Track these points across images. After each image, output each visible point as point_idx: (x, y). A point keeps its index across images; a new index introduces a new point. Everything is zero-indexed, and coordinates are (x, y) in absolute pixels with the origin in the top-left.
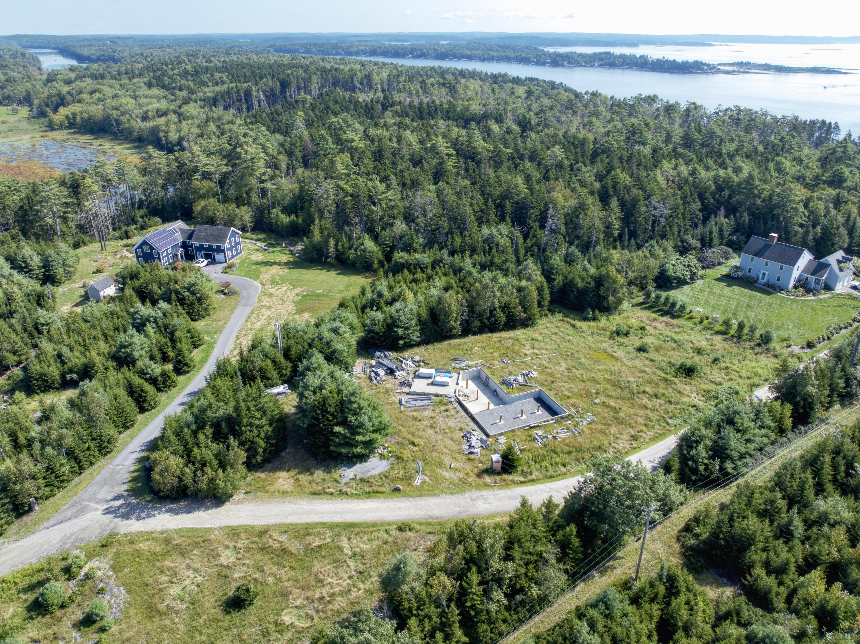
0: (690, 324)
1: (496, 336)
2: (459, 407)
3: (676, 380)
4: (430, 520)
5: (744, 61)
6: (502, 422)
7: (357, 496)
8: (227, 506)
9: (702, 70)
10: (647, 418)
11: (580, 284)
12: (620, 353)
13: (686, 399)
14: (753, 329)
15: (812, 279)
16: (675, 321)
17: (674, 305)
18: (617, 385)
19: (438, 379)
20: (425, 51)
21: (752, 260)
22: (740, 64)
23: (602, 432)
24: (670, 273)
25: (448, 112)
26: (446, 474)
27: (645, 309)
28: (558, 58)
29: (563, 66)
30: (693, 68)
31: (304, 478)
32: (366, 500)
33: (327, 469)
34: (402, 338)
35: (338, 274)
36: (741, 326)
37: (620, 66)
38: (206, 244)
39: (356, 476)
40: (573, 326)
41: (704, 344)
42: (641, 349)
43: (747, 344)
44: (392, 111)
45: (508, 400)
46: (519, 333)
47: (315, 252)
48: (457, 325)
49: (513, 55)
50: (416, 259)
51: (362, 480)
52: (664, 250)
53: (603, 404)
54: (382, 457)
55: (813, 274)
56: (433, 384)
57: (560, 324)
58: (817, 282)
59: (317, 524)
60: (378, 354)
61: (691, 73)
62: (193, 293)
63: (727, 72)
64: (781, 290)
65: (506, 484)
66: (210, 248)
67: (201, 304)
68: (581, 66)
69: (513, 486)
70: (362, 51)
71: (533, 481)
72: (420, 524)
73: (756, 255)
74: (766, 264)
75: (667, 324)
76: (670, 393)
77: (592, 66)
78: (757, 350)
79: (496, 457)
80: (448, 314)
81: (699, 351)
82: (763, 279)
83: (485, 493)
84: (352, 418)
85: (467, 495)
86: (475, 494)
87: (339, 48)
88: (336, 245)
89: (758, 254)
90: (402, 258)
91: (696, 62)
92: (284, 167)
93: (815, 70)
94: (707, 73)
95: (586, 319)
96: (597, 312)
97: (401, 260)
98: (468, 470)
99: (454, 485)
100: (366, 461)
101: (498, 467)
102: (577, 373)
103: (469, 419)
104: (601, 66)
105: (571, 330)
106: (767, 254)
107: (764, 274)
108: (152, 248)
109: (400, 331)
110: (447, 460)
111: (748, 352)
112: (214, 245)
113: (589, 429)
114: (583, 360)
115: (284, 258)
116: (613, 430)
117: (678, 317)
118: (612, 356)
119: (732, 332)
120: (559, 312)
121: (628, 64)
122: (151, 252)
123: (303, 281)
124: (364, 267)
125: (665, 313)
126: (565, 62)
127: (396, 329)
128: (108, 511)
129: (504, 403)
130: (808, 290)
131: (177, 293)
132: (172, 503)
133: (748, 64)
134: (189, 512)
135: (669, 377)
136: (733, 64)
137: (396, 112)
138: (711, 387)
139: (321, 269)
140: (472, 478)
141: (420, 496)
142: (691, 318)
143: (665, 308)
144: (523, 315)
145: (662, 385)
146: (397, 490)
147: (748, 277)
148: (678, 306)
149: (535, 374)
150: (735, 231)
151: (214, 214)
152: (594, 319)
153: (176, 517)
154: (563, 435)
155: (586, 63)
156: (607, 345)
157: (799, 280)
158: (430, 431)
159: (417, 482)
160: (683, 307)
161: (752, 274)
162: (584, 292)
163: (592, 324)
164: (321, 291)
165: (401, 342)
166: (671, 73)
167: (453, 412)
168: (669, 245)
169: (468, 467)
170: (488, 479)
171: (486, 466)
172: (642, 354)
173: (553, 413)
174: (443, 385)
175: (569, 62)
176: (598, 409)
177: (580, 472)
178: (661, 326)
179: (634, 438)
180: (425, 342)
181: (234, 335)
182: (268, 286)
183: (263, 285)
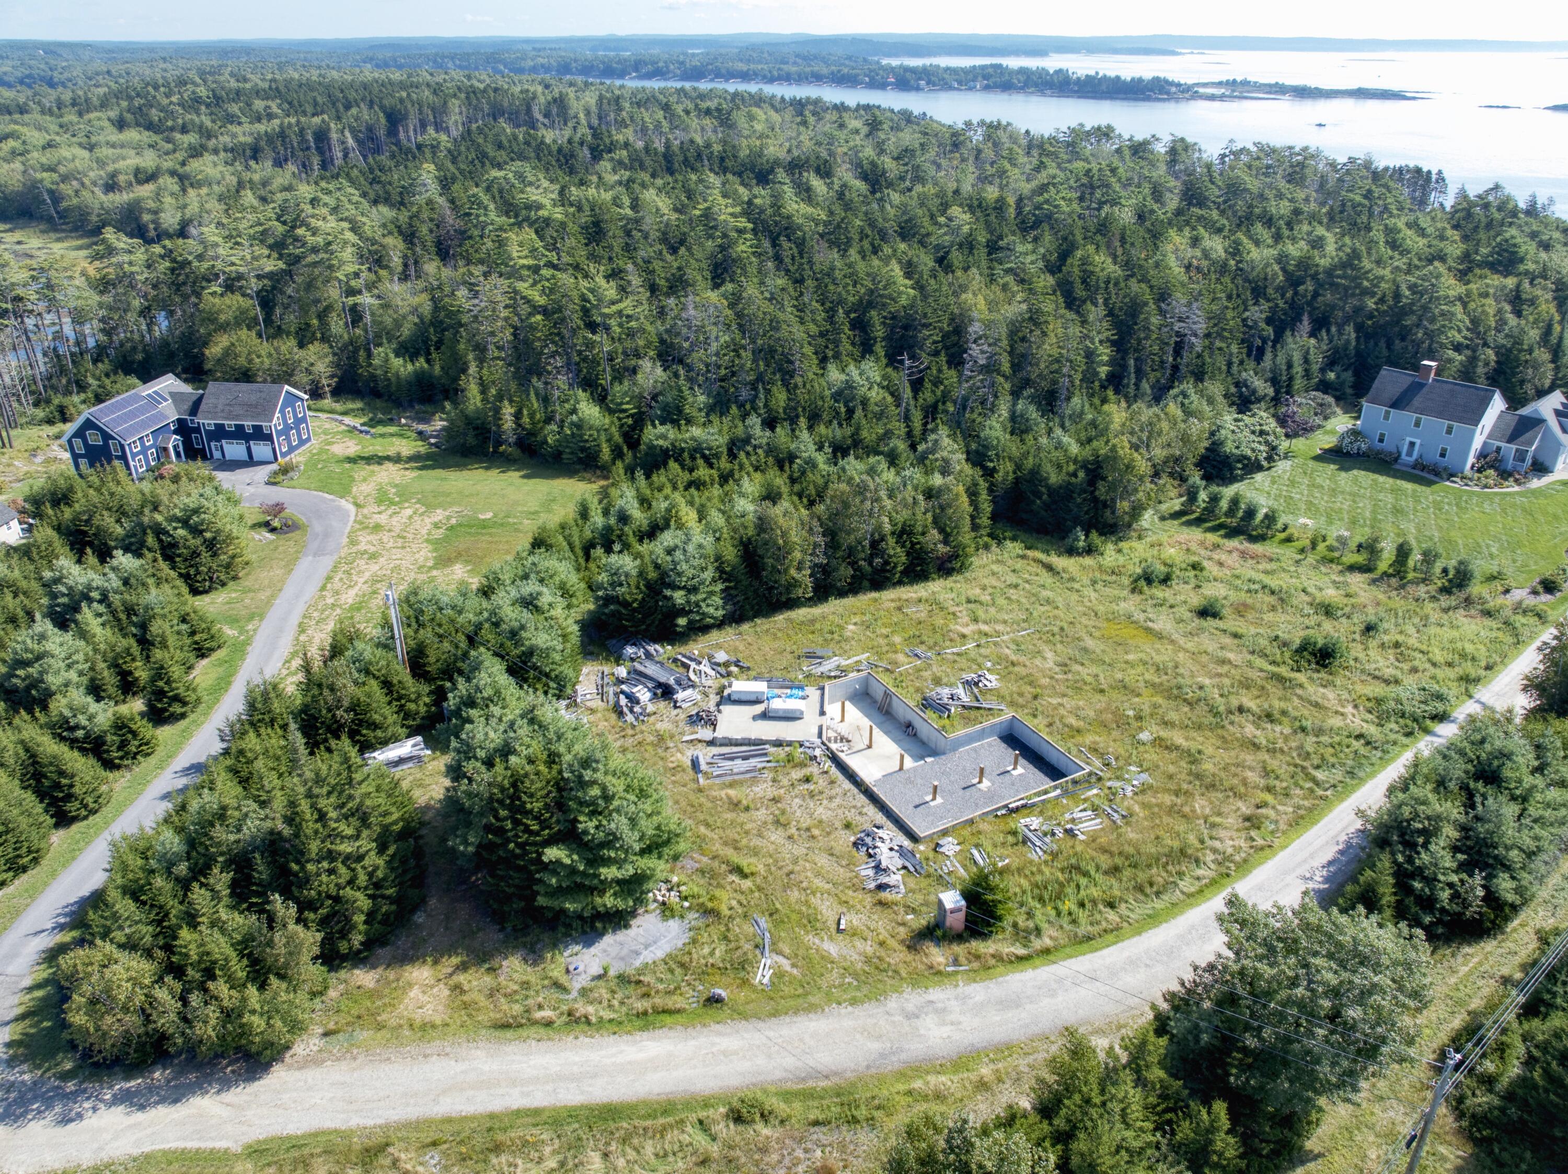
0: (1288, 553)
1: (889, 596)
2: (834, 771)
3: (1301, 677)
4: (811, 1084)
5: (1239, 79)
6: (939, 800)
7: (615, 1026)
8: (278, 1076)
9: (1168, 93)
10: (1266, 772)
11: (1054, 478)
12: (1163, 622)
13: (1336, 722)
14: (1429, 557)
15: (1509, 449)
16: (1258, 548)
17: (1250, 513)
18: (1175, 694)
19: (778, 704)
20: (661, 64)
21: (1386, 417)
22: (1232, 84)
23: (1171, 810)
24: (1229, 448)
25: (722, 159)
26: (832, 948)
27: (1189, 523)
28: (908, 75)
29: (918, 89)
30: (1152, 90)
31: (475, 980)
32: (638, 1036)
33: (534, 955)
34: (682, 612)
35: (523, 477)
36: (1403, 552)
37: (1022, 88)
38: (230, 424)
39: (606, 970)
40: (1049, 568)
41: (1331, 594)
42: (1206, 612)
43: (1422, 591)
44: (612, 159)
45: (942, 743)
46: (936, 587)
47: (471, 433)
48: (805, 578)
49: (825, 71)
50: (693, 439)
51: (623, 979)
52: (1211, 401)
53: (1158, 742)
54: (666, 910)
55: (1510, 441)
56: (765, 716)
57: (1020, 564)
58: (1521, 456)
59: (518, 1113)
60: (630, 650)
61: (1148, 99)
62: (196, 531)
63: (1212, 98)
64: (1451, 475)
65: (984, 967)
66: (241, 432)
67: (215, 555)
68: (951, 88)
69: (1001, 969)
70: (543, 66)
71: (1047, 951)
72: (787, 1096)
73: (1395, 405)
74: (1417, 424)
75: (1243, 555)
76: (1294, 706)
77: (970, 89)
78: (1445, 601)
79: (951, 899)
80: (783, 552)
81: (1328, 610)
82: (1410, 454)
83: (938, 994)
84: (587, 824)
85: (893, 1003)
86: (912, 999)
87: (500, 61)
88: (518, 416)
89: (1397, 404)
90: (664, 437)
91: (1156, 80)
92: (396, 261)
93: (1361, 94)
94: (1177, 100)
95: (1071, 551)
96: (1094, 535)
97: (661, 442)
98: (884, 935)
99: (855, 975)
100: (627, 926)
101: (956, 921)
102: (1085, 672)
103: (862, 799)
104: (987, 88)
105: (1045, 577)
106: (1417, 401)
107: (1412, 444)
108: (106, 436)
109: (679, 597)
110: (827, 910)
111: (1429, 607)
112: (248, 424)
113: (1144, 805)
114: (1090, 643)
115: (407, 447)
116: (1200, 805)
117: (1262, 538)
118: (1148, 630)
119: (1384, 564)
120: (1014, 539)
121: (1036, 85)
122: (106, 445)
123: (449, 494)
124: (581, 461)
125: (1232, 533)
126: (922, 83)
127: (668, 593)
129: (934, 753)
130: (1505, 474)
131: (159, 531)
132: (128, 1078)
133: (1245, 83)
134: (176, 1101)
135: (1284, 671)
136: (1220, 84)
137: (620, 163)
138: (1378, 689)
139: (487, 468)
140: (899, 956)
141: (775, 1014)
142: (1289, 540)
143: (1233, 522)
144: (942, 549)
145: (1274, 689)
146: (714, 1001)
147: (1379, 453)
148: (1260, 516)
149: (992, 681)
150: (1331, 363)
151: (250, 361)
152: (1090, 550)
153: (140, 1116)
154: (1088, 825)
155: (960, 83)
156: (1130, 605)
157: (1482, 455)
158: (776, 836)
159: (763, 973)
160: (1270, 518)
161: (1388, 446)
162: (1063, 494)
163: (1088, 561)
164: (489, 515)
165: (682, 621)
166: (1112, 99)
167: (822, 782)
168: (1215, 388)
169: (881, 924)
170: (937, 955)
171: (918, 922)
172: (1210, 623)
173: (1053, 771)
174: (790, 717)
175: (928, 83)
176: (1152, 756)
177: (1153, 920)
178: (1232, 560)
179: (1252, 822)
180: (735, 618)
181: (294, 622)
182: (369, 509)
183: (359, 507)
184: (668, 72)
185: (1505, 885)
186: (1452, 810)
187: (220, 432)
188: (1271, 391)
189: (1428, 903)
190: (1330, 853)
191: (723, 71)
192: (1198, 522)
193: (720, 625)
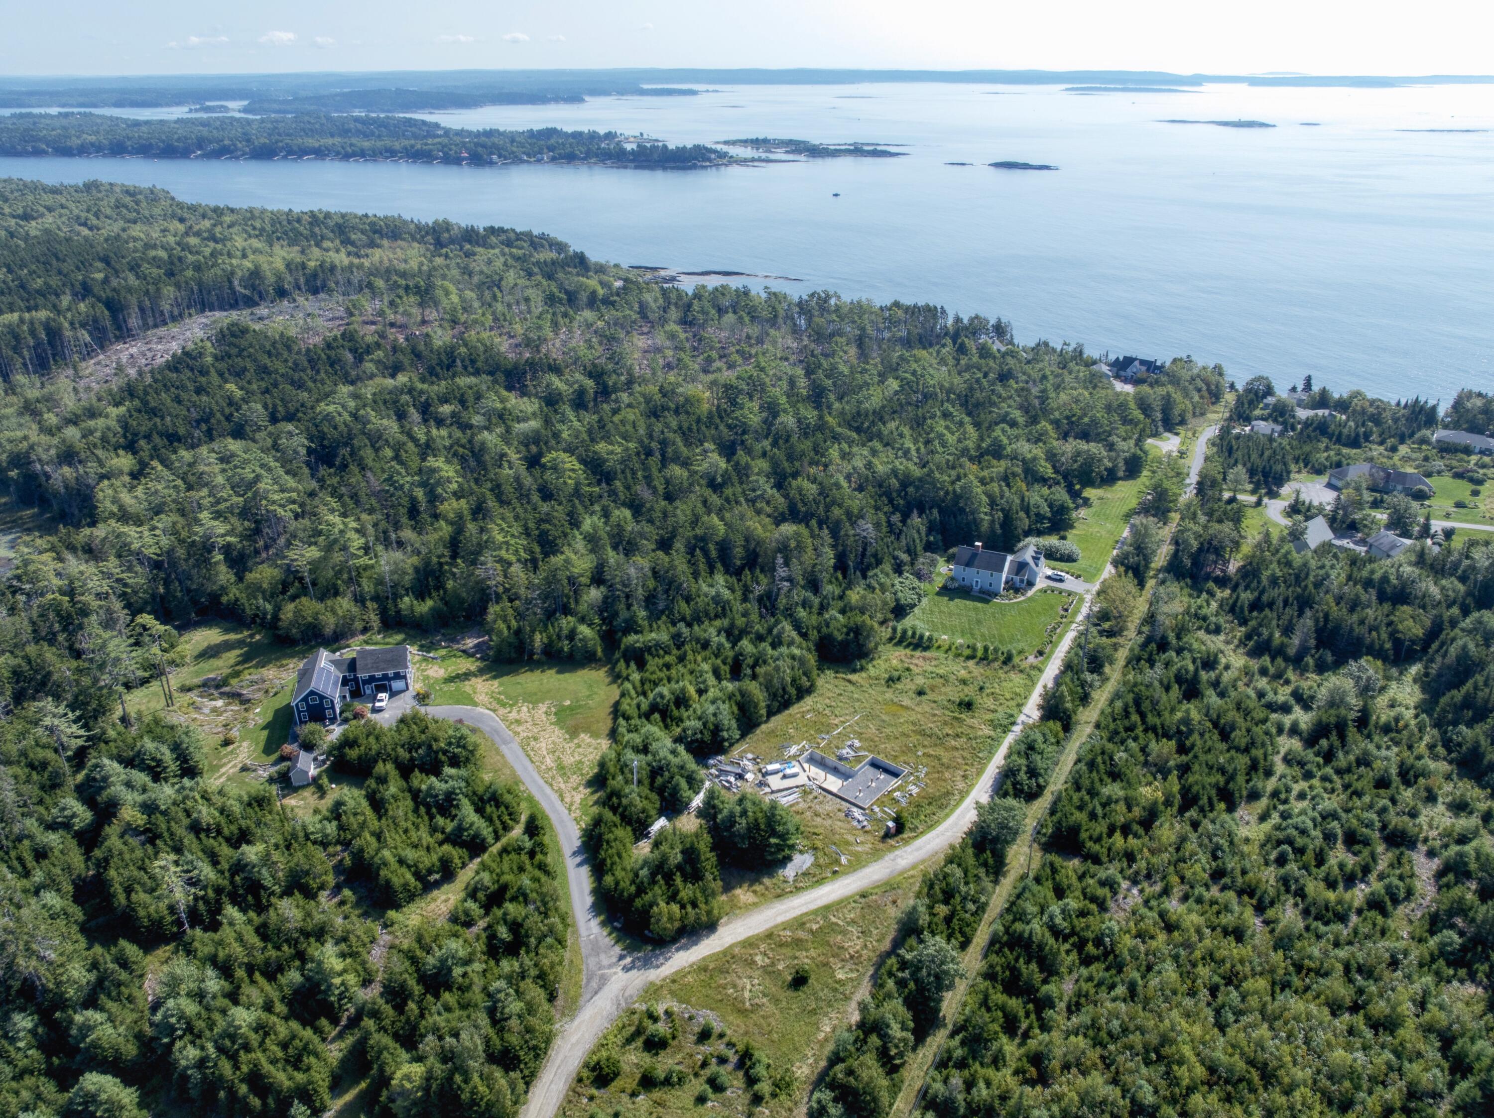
0: (941, 654)
1: (794, 710)
2: (823, 792)
3: (963, 716)
4: (876, 884)
6: (862, 794)
7: (812, 887)
8: (721, 930)
9: (709, 160)
10: (964, 758)
11: (840, 637)
12: (906, 702)
13: (980, 733)
14: (996, 650)
15: (1017, 579)
16: (927, 654)
17: (921, 637)
18: (922, 733)
19: (788, 771)
21: (965, 570)
22: (756, 143)
23: (939, 779)
24: (903, 602)
25: (473, 362)
26: (859, 849)
27: (896, 645)
28: (480, 150)
29: (491, 163)
30: (696, 159)
31: (758, 888)
32: (820, 887)
33: (771, 875)
35: (558, 673)
36: (986, 649)
37: (584, 159)
38: (378, 674)
39: (797, 873)
40: (849, 681)
41: (963, 673)
42: (921, 693)
43: (996, 665)
45: (852, 772)
46: (808, 702)
47: (512, 650)
48: (763, 712)
49: (397, 146)
50: (653, 639)
51: (804, 874)
52: (887, 575)
53: (925, 755)
54: (801, 852)
55: (1017, 575)
56: (785, 777)
57: (837, 682)
58: (1022, 581)
59: (801, 915)
60: (711, 762)
61: (694, 167)
63: (743, 162)
64: (994, 596)
65: (906, 842)
66: (385, 677)
68: (522, 161)
69: (911, 841)
71: (922, 833)
72: (873, 888)
73: (965, 564)
74: (977, 573)
75: (924, 658)
76: (965, 729)
77: (539, 161)
78: (1006, 668)
79: (891, 824)
81: (964, 682)
82: (977, 588)
83: (897, 853)
84: (780, 829)
85: (887, 858)
86: (891, 856)
87: (40, 140)
88: (542, 638)
89: (968, 564)
91: (697, 148)
93: (857, 151)
94: (717, 166)
95: (854, 671)
96: (862, 661)
98: (872, 841)
99: (870, 854)
100: (792, 860)
101: (893, 831)
102: (888, 730)
103: (839, 800)
104: (553, 159)
105: (851, 688)
106: (976, 563)
107: (977, 582)
109: (725, 733)
110: (851, 838)
111: (1000, 673)
112: (391, 673)
113: (931, 780)
114: (884, 717)
116: (947, 775)
117: (927, 649)
118: (901, 706)
119: (980, 653)
120: (828, 670)
121: (597, 156)
123: (535, 691)
124: (586, 657)
125: (916, 648)
126: (495, 157)
127: (721, 733)
128: (626, 969)
129: (851, 777)
130: (1017, 591)
132: (675, 944)
133: (765, 141)
134: (696, 945)
135: (957, 715)
136: (745, 142)
138: (990, 716)
140: (881, 846)
141: (855, 871)
142: (939, 647)
143: (915, 641)
144: (807, 682)
145: (955, 724)
146: (835, 872)
147: (963, 588)
148: (925, 639)
149: (857, 743)
150: (930, 530)
152: (862, 669)
153: (689, 952)
154: (915, 790)
155: (528, 155)
156: (889, 695)
157: (1007, 582)
158: (818, 820)
159: (843, 860)
160: (930, 639)
161: (967, 583)
162: (845, 644)
163: (864, 674)
164: (568, 703)
165: (726, 743)
166: (665, 168)
167: (822, 799)
168: (887, 567)
169: (869, 838)
170: (892, 842)
171: (882, 833)
172: (924, 697)
173: (895, 775)
174: (795, 775)
175: (500, 156)
176: (924, 760)
177: (947, 816)
178: (920, 662)
179: (965, 777)
180: (743, 736)
181: (541, 782)
182: (502, 711)
183: (494, 711)
184: (236, 149)
185: (1041, 780)
186: (1023, 761)
187: (372, 679)
188: (909, 559)
189: (1022, 791)
190: (991, 782)
191: (295, 148)
192: (899, 643)
193: (738, 741)
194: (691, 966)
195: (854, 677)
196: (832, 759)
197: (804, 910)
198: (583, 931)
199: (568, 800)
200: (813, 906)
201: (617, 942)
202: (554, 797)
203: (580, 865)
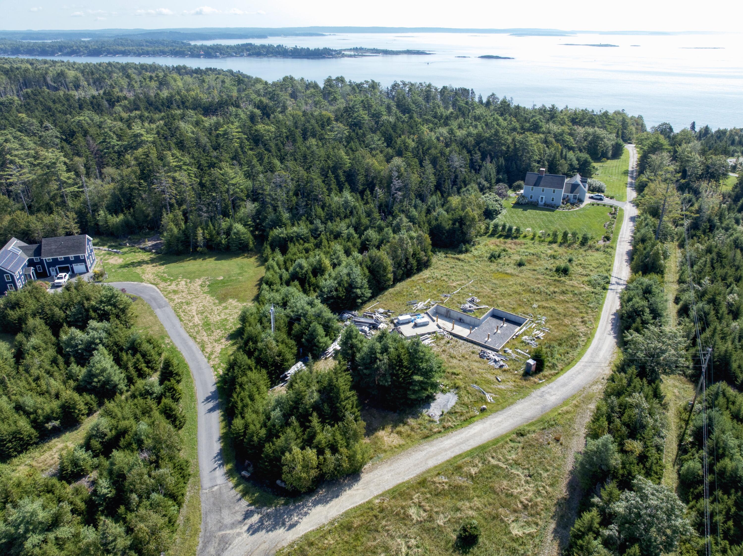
0: (528, 241)
1: (415, 278)
2: (455, 338)
3: (563, 279)
4: (530, 421)
5: (358, 47)
6: (490, 340)
8: (365, 477)
9: (332, 55)
10: (577, 308)
11: (447, 227)
12: (510, 271)
13: (582, 290)
14: (574, 234)
15: (571, 195)
16: (517, 241)
17: (510, 229)
18: (532, 291)
19: (419, 321)
20: (75, 48)
21: (532, 190)
22: (356, 49)
23: (560, 324)
24: (490, 207)
26: (502, 386)
28: (210, 50)
29: (216, 57)
30: (325, 54)
31: (402, 428)
32: (470, 426)
33: (416, 415)
34: (359, 298)
35: (216, 260)
36: (565, 235)
37: (266, 55)
38: (61, 258)
39: (443, 412)
40: (458, 259)
41: (550, 252)
42: (520, 264)
43: (576, 246)
44: (120, 105)
45: (477, 322)
46: (426, 273)
47: (180, 245)
48: (390, 276)
49: (166, 49)
50: (294, 232)
51: (450, 413)
53: (539, 307)
54: (443, 391)
55: (572, 192)
56: (416, 326)
57: (448, 260)
58: (575, 198)
59: (455, 457)
60: (346, 315)
61: (324, 58)
62: (114, 305)
63: (350, 56)
64: (557, 207)
65: (549, 379)
66: (67, 260)
67: (126, 315)
68: (232, 56)
69: (554, 378)
71: (562, 370)
72: (529, 425)
73: (535, 185)
74: (543, 191)
75: (515, 243)
76: (568, 288)
77: (242, 56)
78: (584, 248)
79: (530, 362)
81: (554, 257)
82: (542, 201)
83: (543, 389)
84: (423, 366)
85: (533, 395)
89: (536, 184)
90: (282, 233)
91: (325, 49)
92: (82, 169)
93: (409, 52)
94: (336, 57)
95: (461, 252)
96: (466, 245)
97: (282, 235)
98: (514, 379)
99: (515, 391)
100: (436, 399)
101: (533, 368)
102: (501, 290)
103: (471, 345)
104: (249, 55)
105: (460, 263)
106: (542, 183)
107: (542, 198)
109: (358, 291)
110: (492, 378)
111: (581, 251)
113: (553, 325)
114: (494, 281)
115: (146, 257)
116: (567, 321)
117: (516, 238)
118: (506, 273)
119: (560, 239)
120: (439, 252)
121: (272, 53)
123: (194, 272)
124: (240, 249)
125: (507, 237)
126: (218, 54)
127: (355, 290)
128: (253, 530)
129: (478, 326)
130: (573, 204)
131: (95, 310)
132: (311, 496)
133: (361, 49)
134: (337, 496)
135: (557, 278)
136: (351, 50)
137: (125, 106)
138: (586, 279)
139: (195, 259)
140: (524, 383)
141: (503, 408)
142: (526, 236)
143: (505, 233)
144: (425, 258)
145: (558, 284)
146: (483, 410)
147: (531, 202)
148: (513, 231)
149: (477, 300)
152: (467, 250)
153: (328, 506)
154: (541, 334)
155: (236, 53)
156: (493, 267)
157: (565, 197)
158: (455, 361)
159: (489, 399)
160: (518, 230)
161: (534, 199)
163: (469, 255)
164: (222, 278)
165: (359, 301)
166: (308, 58)
167: (454, 343)
169: (509, 376)
170: (534, 379)
171: (521, 371)
172: (523, 268)
173: (518, 323)
174: (425, 324)
175: (221, 54)
176: (541, 311)
177: (580, 355)
178: (513, 246)
179: (583, 322)
180: (374, 296)
181: (186, 335)
182: (163, 285)
183: (156, 285)
184: (80, 51)
187: (55, 262)
188: (488, 185)
190: (610, 327)
191: (111, 51)
192: (492, 235)
193: (370, 299)
194: (332, 523)
195: (462, 256)
196: (456, 311)
197: (457, 451)
198: (206, 482)
199: (208, 350)
200: (466, 447)
201: (244, 496)
202: (196, 348)
203: (211, 410)
